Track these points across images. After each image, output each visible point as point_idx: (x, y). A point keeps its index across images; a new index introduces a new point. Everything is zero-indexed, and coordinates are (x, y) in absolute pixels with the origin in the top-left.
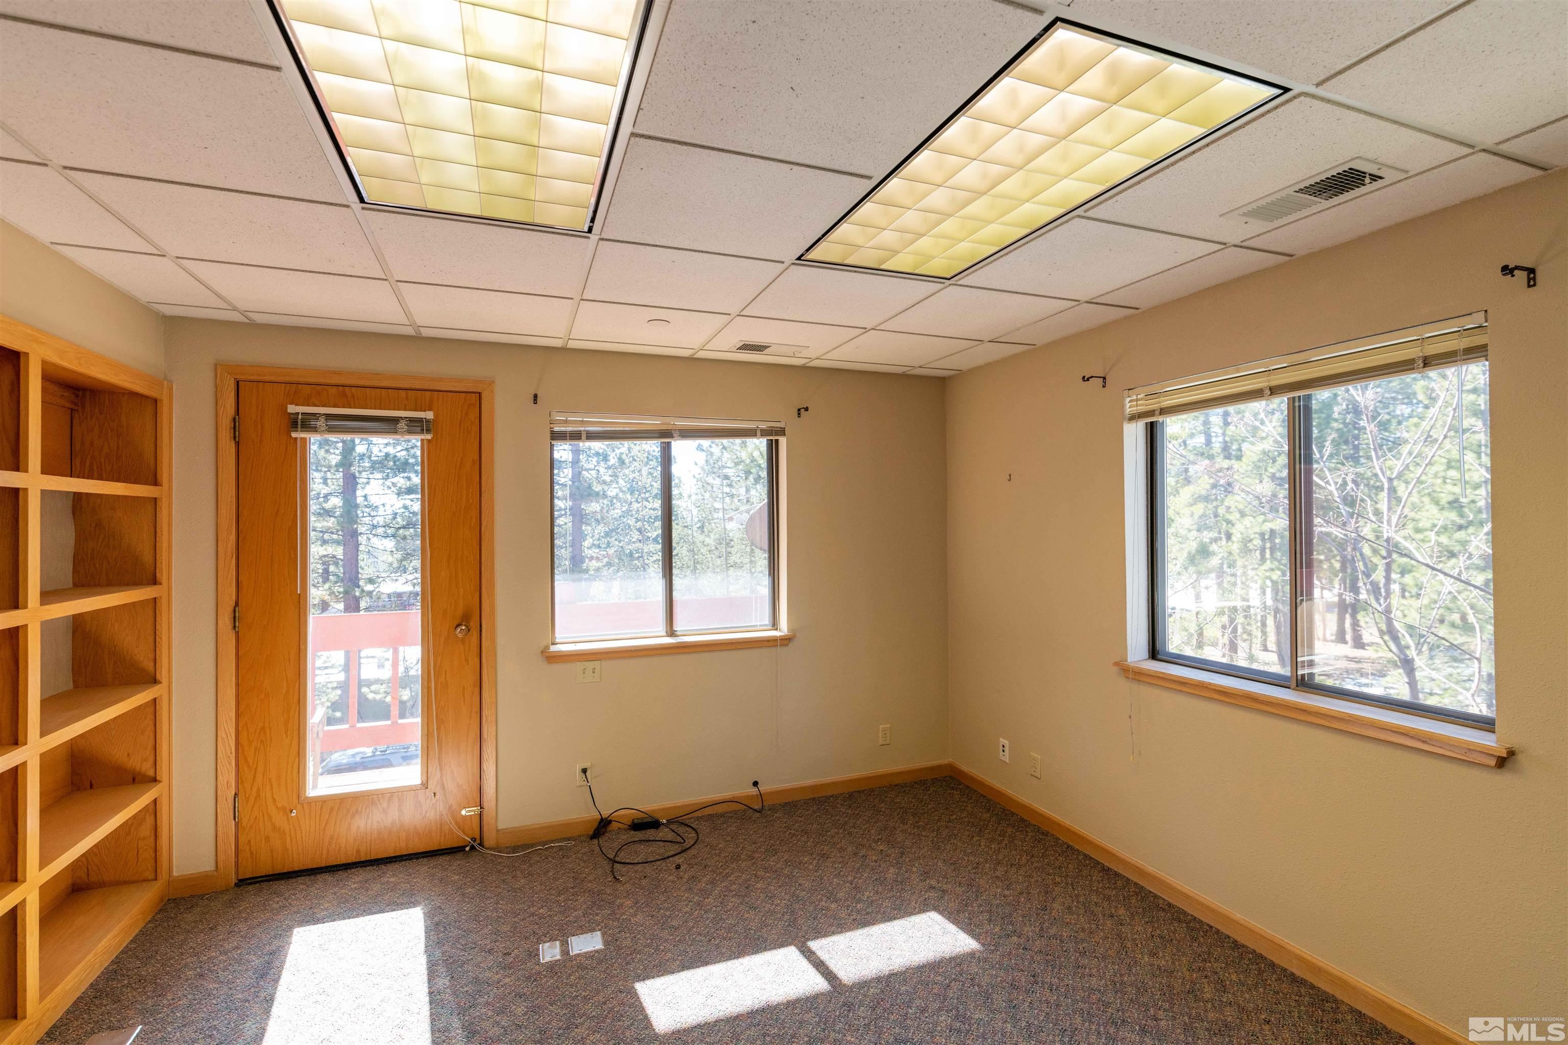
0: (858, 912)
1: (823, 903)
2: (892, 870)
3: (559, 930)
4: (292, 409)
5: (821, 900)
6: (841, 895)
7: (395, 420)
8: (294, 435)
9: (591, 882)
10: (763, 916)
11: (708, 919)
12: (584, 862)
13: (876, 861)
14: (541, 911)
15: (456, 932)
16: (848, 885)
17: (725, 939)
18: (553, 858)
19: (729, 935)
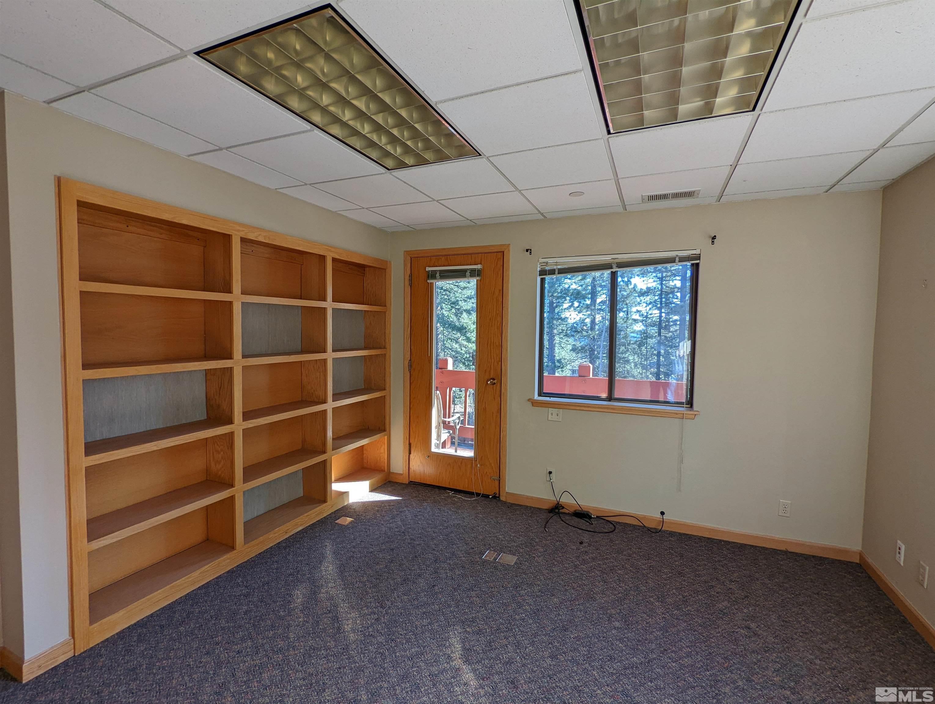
0: (672, 615)
1: (652, 599)
2: (725, 603)
3: (500, 548)
4: (428, 269)
5: (652, 597)
6: (669, 600)
7: (465, 271)
8: (428, 281)
9: (533, 533)
10: (606, 588)
11: (574, 575)
12: (538, 522)
13: (717, 593)
14: (500, 536)
15: (462, 530)
16: (681, 597)
17: (574, 589)
18: (525, 515)
19: (578, 588)
